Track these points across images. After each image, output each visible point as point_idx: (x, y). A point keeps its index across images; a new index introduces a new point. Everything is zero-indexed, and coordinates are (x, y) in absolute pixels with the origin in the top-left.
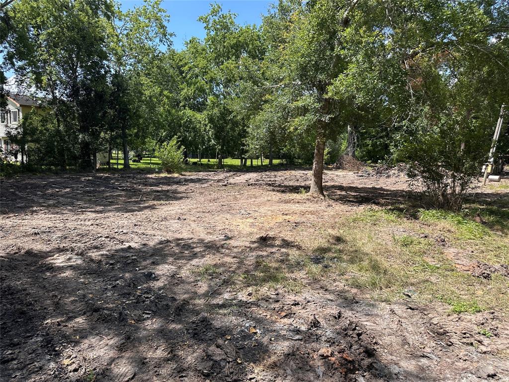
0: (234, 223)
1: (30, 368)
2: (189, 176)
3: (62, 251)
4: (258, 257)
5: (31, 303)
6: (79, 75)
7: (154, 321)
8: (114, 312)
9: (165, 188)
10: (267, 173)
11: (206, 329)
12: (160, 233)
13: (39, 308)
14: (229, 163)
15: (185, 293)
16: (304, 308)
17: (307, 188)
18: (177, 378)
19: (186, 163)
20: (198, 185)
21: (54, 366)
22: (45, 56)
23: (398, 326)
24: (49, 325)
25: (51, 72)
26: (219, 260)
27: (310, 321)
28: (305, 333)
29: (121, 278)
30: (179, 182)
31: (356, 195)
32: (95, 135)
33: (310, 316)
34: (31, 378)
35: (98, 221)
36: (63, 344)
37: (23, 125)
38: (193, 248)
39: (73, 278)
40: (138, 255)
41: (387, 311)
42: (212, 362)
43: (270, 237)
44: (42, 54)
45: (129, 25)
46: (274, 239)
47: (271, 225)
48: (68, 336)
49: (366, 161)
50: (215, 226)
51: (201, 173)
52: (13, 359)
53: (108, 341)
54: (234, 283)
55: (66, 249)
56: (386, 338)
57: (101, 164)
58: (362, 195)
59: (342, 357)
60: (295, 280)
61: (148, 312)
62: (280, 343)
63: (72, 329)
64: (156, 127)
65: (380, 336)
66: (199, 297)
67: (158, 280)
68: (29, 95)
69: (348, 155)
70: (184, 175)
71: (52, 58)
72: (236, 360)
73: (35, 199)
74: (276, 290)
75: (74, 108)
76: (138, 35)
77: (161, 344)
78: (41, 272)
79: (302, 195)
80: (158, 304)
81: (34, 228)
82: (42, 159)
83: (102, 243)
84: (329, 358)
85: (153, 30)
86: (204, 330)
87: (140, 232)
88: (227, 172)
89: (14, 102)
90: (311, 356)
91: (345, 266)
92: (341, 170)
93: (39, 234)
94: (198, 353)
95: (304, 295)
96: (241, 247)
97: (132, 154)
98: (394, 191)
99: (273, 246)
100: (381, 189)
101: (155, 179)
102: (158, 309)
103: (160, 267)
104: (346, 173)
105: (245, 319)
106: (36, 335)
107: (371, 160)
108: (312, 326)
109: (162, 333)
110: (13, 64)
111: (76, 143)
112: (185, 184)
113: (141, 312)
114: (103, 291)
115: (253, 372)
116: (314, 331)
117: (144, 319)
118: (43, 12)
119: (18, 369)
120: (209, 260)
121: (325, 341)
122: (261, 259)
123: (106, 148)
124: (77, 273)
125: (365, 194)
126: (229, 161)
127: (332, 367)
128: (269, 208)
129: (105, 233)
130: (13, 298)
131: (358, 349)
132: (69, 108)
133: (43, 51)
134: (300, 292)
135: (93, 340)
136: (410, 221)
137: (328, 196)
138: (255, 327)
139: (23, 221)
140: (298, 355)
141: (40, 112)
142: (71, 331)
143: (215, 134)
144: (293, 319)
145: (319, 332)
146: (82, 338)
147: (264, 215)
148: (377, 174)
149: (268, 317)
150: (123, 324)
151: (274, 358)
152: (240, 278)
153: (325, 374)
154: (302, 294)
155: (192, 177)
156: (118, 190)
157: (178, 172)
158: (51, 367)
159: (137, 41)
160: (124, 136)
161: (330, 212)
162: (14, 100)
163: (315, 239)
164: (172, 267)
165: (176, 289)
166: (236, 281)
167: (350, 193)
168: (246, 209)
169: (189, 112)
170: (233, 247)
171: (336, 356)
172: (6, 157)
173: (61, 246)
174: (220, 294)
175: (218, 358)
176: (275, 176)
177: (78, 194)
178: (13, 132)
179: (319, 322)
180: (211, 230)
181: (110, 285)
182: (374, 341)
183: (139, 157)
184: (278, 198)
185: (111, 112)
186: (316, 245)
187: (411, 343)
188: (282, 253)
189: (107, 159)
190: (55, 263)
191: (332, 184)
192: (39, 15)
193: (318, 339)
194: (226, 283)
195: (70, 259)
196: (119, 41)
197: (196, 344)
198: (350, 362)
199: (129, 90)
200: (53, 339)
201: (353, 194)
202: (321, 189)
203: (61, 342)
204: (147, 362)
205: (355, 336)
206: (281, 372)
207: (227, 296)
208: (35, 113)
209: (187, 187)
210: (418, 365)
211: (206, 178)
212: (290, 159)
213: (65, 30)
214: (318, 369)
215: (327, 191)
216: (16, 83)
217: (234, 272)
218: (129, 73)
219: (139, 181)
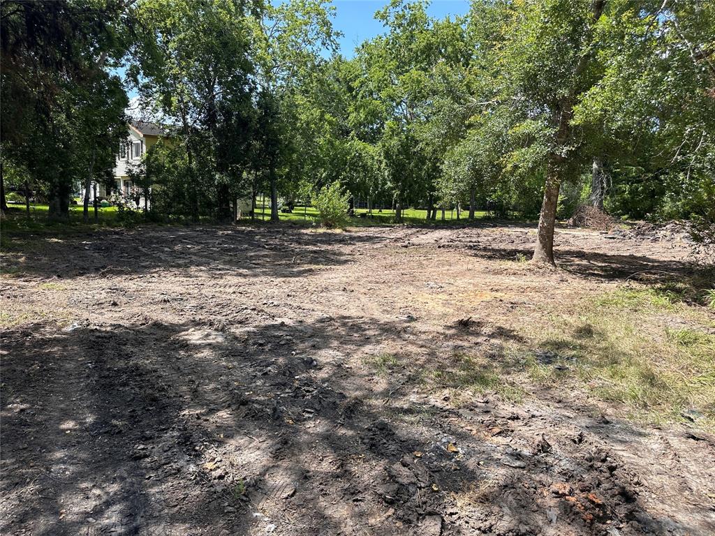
0: (420, 299)
1: (165, 469)
2: (356, 232)
3: (198, 324)
4: (456, 348)
5: (164, 388)
6: (217, 94)
7: (317, 422)
8: (266, 408)
9: (324, 247)
10: (466, 230)
11: (388, 441)
12: (320, 308)
13: (174, 394)
14: (411, 216)
15: (357, 390)
16: (526, 424)
17: (529, 254)
18: (351, 501)
19: (352, 215)
20: (368, 245)
21: (194, 470)
22: (176, 71)
23: (673, 462)
24: (186, 417)
25: (182, 91)
26: (401, 348)
27: (536, 443)
28: (529, 458)
29: (273, 363)
30: (342, 241)
31: (604, 266)
32: (236, 176)
33: (535, 436)
34: (168, 482)
35: (241, 288)
36: (205, 443)
37: (147, 161)
38: (365, 330)
39: (213, 360)
40: (294, 335)
41: (656, 438)
42: (396, 485)
43: (474, 322)
44: (172, 67)
45: (282, 24)
46: (479, 324)
47: (475, 304)
48: (210, 433)
49: (619, 216)
50: (394, 302)
51: (372, 229)
52: (146, 456)
53: (260, 444)
54: (422, 381)
55: (203, 323)
56: (654, 477)
57: (243, 214)
58: (614, 266)
59: (587, 498)
60: (512, 384)
61: (309, 410)
62: (493, 470)
63: (215, 425)
64: (314, 164)
65: (644, 473)
66: (377, 396)
67: (321, 369)
68: (154, 121)
69: (593, 205)
70: (350, 231)
71: (184, 73)
72: (430, 486)
73: (163, 257)
74: (484, 396)
75: (211, 139)
76: (294, 38)
77: (328, 454)
78: (174, 349)
79: (519, 264)
80: (322, 401)
81: (163, 294)
82: (169, 205)
83: (248, 316)
84: (567, 497)
85: (314, 28)
86: (385, 441)
87: (295, 305)
88: (408, 228)
89: (137, 131)
90: (539, 491)
91: (588, 369)
92: (580, 228)
93: (169, 301)
94: (377, 472)
95: (527, 407)
96: (431, 333)
97: (281, 201)
98: (665, 261)
99: (478, 334)
100: (644, 258)
101: (310, 235)
102: (323, 407)
103: (323, 352)
104: (587, 233)
105: (440, 432)
106: (171, 429)
107: (628, 214)
108: (539, 451)
109: (329, 440)
110: (136, 81)
111: (211, 186)
112: (350, 244)
113: (300, 410)
114: (252, 379)
115: (454, 505)
116: (542, 457)
117: (305, 420)
118: (174, 11)
119: (152, 468)
120: (387, 347)
121: (559, 473)
122: (461, 352)
123: (249, 193)
124: (217, 353)
125: (619, 266)
126: (410, 213)
127: (571, 511)
128: (470, 281)
129: (250, 303)
130: (141, 380)
131: (611, 489)
132: (203, 139)
133: (173, 64)
134: (521, 402)
135: (241, 440)
136: (693, 307)
137: (561, 266)
138: (455, 444)
139: (150, 284)
140: (520, 488)
141: (168, 143)
142: (213, 427)
143: (393, 174)
144: (511, 438)
145: (550, 460)
146: (227, 437)
147: (463, 289)
148: (637, 235)
149: (474, 432)
150: (278, 423)
151: (484, 488)
152: (431, 376)
153: (561, 519)
154: (524, 405)
155: (359, 234)
156: (265, 248)
157: (341, 227)
158: (191, 470)
159: (292, 46)
160: (272, 177)
161: (565, 289)
162: (137, 128)
163: (543, 327)
164: (338, 353)
165: (344, 383)
166: (426, 379)
167: (595, 263)
168: (436, 281)
169: (358, 144)
170: (420, 332)
171: (576, 496)
172: (126, 202)
173: (197, 318)
174: (404, 395)
175: (405, 481)
176: (479, 235)
177: (215, 252)
178: (135, 171)
179: (549, 446)
180: (388, 307)
181: (260, 371)
182: (636, 480)
183: (291, 206)
184: (482, 266)
185: (257, 144)
186: (544, 336)
187: (695, 489)
188: (493, 345)
189: (251, 207)
190: (190, 340)
191: (567, 248)
192: (169, 15)
193: (548, 468)
194: (412, 380)
195: (208, 335)
196: (269, 46)
197: (374, 459)
198: (598, 505)
199: (280, 113)
200: (192, 436)
201: (600, 265)
202: (551, 255)
203: (201, 440)
204: (310, 477)
205: (605, 470)
206: (496, 509)
207: (413, 398)
208: (161, 146)
209: (354, 247)
210: (705, 521)
211: (379, 235)
212: (501, 210)
213: (201, 34)
214: (550, 511)
215: (558, 258)
216: (140, 106)
217: (422, 366)
218: (280, 90)
219: (291, 237)
